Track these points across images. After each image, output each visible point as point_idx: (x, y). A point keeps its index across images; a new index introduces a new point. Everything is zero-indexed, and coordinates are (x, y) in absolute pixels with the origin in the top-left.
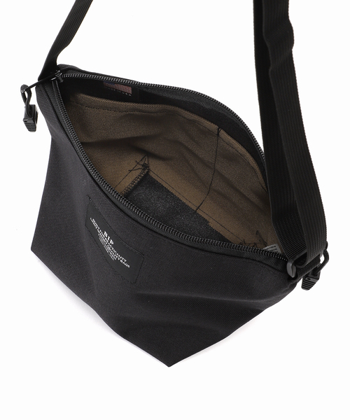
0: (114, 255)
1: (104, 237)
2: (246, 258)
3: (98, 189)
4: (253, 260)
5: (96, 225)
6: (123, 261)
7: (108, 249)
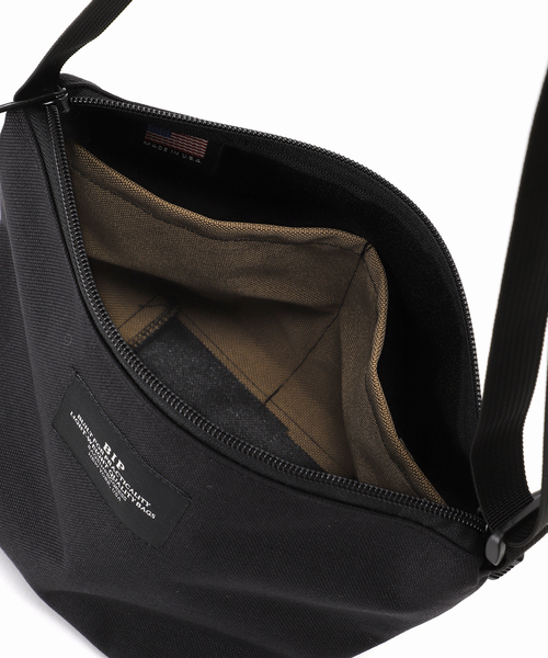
0: (123, 491)
1: (103, 455)
2: (404, 518)
3: (106, 355)
4: (417, 523)
5: (83, 427)
6: (144, 505)
7: (110, 477)
